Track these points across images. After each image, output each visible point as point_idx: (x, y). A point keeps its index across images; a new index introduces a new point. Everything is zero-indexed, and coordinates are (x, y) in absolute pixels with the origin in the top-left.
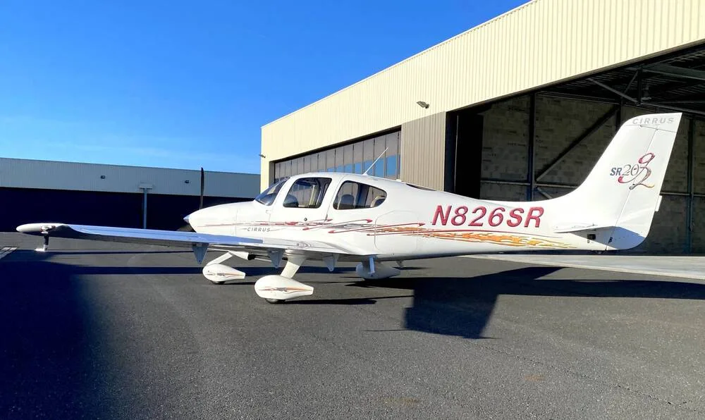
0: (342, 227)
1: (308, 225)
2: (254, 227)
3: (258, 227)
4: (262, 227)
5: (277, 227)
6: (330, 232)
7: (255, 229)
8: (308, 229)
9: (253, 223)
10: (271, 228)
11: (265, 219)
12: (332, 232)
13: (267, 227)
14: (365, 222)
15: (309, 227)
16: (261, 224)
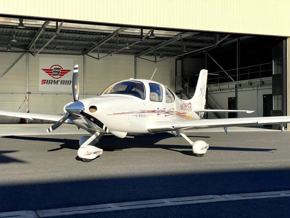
0: (168, 113)
1: (159, 112)
5: (148, 114)
6: (165, 116)
7: (140, 116)
11: (144, 108)
13: (144, 114)
14: (173, 110)
16: (142, 112)
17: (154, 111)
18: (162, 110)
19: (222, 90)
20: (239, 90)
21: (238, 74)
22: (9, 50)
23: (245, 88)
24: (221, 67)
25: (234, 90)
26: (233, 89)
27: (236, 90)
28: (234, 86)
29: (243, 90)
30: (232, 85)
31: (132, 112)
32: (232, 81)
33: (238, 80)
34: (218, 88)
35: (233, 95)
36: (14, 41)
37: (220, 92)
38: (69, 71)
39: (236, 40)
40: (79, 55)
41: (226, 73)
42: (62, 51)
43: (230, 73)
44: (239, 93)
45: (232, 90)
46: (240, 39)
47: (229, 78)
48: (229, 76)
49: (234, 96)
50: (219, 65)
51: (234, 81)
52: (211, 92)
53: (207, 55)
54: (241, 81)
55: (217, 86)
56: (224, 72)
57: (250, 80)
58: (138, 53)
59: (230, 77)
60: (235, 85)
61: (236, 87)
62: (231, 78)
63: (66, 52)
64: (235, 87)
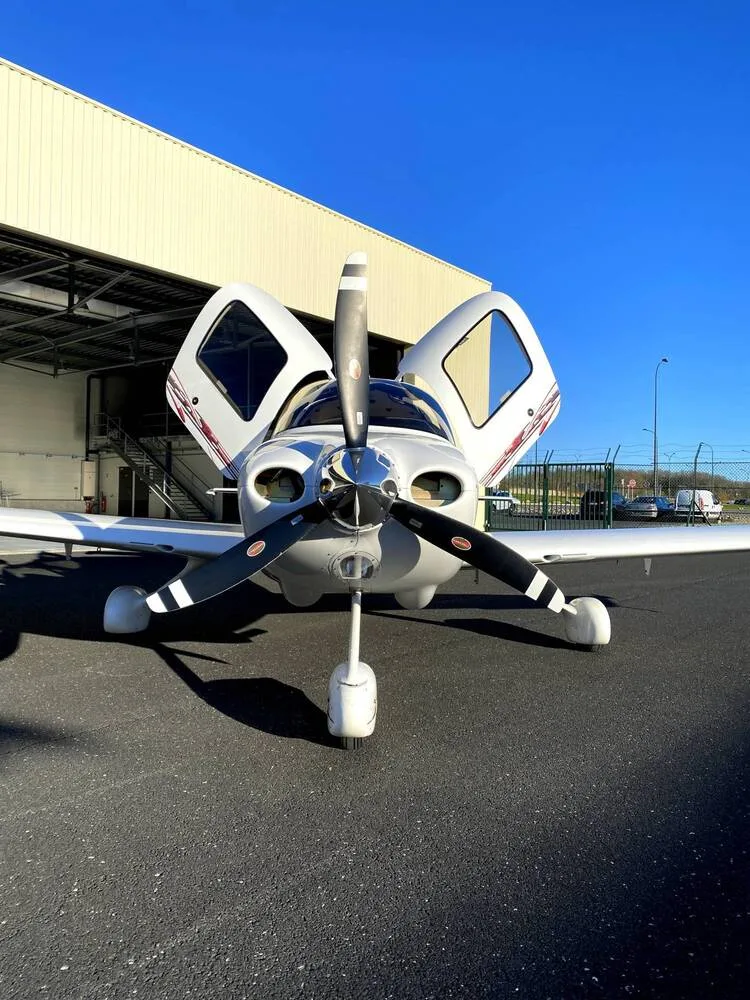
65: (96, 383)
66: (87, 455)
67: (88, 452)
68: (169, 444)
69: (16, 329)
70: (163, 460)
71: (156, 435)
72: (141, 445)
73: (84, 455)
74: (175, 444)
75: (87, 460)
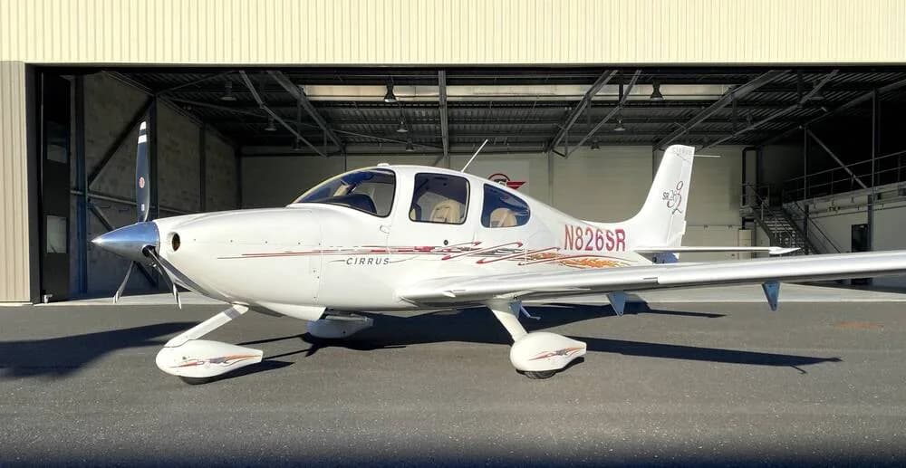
0: (492, 253)
1: (449, 251)
2: (359, 257)
3: (367, 257)
4: (374, 256)
5: (401, 256)
6: (478, 263)
7: (362, 261)
8: (449, 258)
9: (356, 249)
10: (393, 257)
11: (380, 241)
12: (480, 262)
13: (384, 257)
14: (516, 246)
15: (452, 255)
16: (373, 251)
17: (427, 250)
18: (463, 246)
19: (839, 208)
20: (875, 207)
21: (875, 171)
22: (410, 150)
23: (890, 202)
24: (836, 159)
25: (866, 208)
26: (863, 205)
27: (870, 208)
28: (864, 199)
29: (885, 206)
30: (862, 196)
31: (327, 251)
32: (861, 188)
33: (875, 185)
34: (829, 204)
35: (862, 219)
36: (402, 131)
37: (834, 213)
38: (522, 183)
39: (872, 94)
40: (541, 151)
41: (848, 171)
42: (509, 147)
43: (856, 170)
44: (876, 215)
45: (861, 209)
46: (881, 92)
47: (855, 181)
48: (855, 176)
49: (866, 222)
50: (833, 155)
51: (865, 187)
52: (815, 216)
53: (807, 135)
54: (881, 187)
55: (828, 200)
56: (843, 169)
57: (902, 183)
58: (658, 141)
59: (857, 180)
60: (867, 197)
61: (870, 201)
62: (860, 182)
63: (517, 148)
64: (867, 201)
65: (751, 155)
66: (743, 224)
67: (744, 221)
68: (807, 207)
69: (706, 121)
70: (801, 225)
71: (795, 201)
72: (785, 211)
73: (741, 223)
74: (811, 208)
75: (743, 228)
